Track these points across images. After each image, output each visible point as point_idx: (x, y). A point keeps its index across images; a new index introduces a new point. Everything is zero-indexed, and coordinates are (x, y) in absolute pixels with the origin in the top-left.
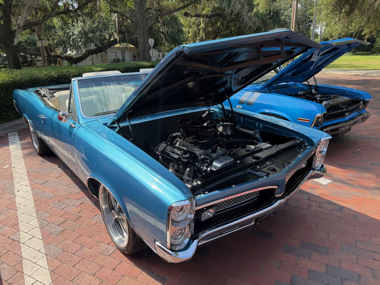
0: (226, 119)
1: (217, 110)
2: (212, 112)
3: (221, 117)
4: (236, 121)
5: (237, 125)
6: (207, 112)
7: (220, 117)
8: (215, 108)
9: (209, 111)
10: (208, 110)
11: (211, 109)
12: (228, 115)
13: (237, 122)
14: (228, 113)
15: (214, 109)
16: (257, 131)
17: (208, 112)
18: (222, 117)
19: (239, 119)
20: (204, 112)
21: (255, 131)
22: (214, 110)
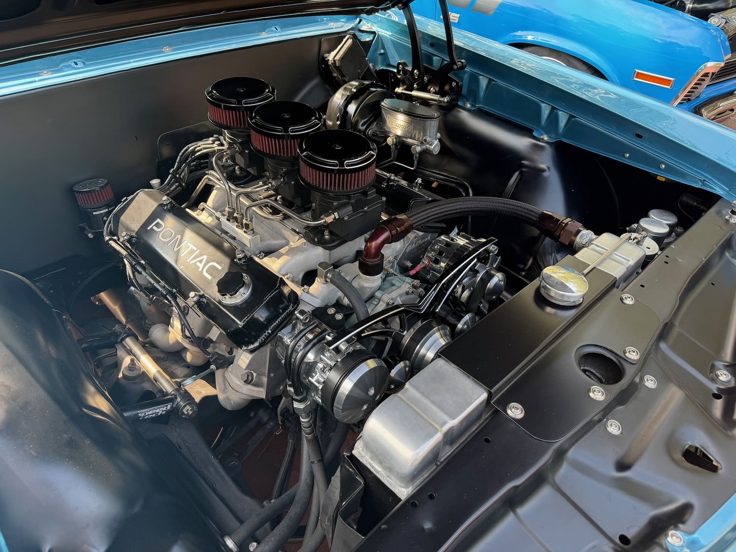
0: (421, 77)
1: (385, 33)
2: (367, 38)
3: (399, 64)
4: (459, 88)
5: (460, 103)
6: (347, 43)
7: (396, 65)
8: (379, 22)
9: (354, 37)
10: (352, 29)
11: (364, 28)
12: (429, 57)
13: (464, 91)
14: (431, 50)
15: (374, 29)
16: (542, 140)
17: (350, 41)
18: (404, 64)
19: (474, 79)
20: (337, 38)
21: (534, 138)
22: (374, 33)
